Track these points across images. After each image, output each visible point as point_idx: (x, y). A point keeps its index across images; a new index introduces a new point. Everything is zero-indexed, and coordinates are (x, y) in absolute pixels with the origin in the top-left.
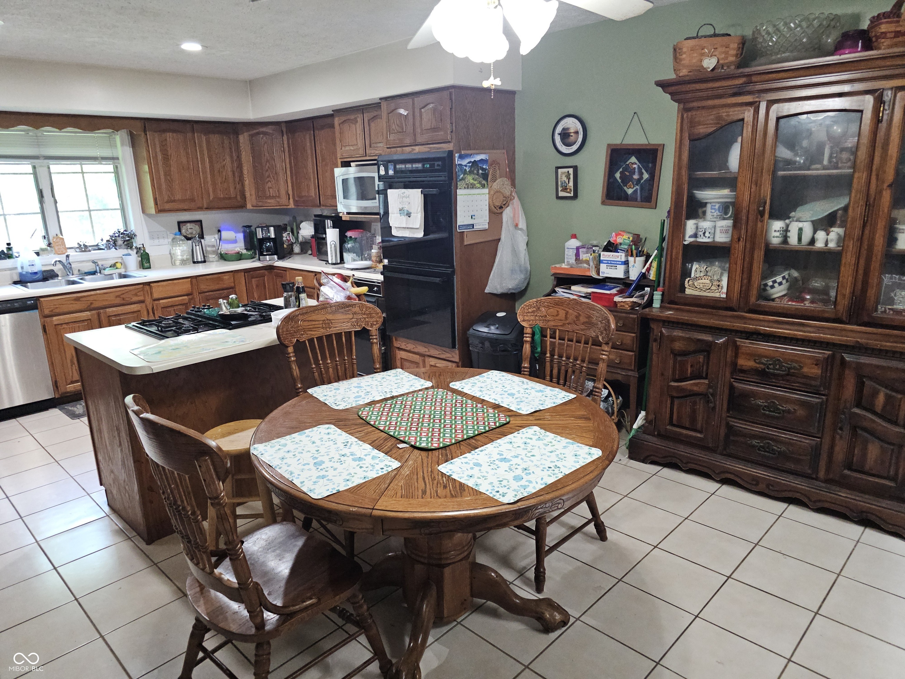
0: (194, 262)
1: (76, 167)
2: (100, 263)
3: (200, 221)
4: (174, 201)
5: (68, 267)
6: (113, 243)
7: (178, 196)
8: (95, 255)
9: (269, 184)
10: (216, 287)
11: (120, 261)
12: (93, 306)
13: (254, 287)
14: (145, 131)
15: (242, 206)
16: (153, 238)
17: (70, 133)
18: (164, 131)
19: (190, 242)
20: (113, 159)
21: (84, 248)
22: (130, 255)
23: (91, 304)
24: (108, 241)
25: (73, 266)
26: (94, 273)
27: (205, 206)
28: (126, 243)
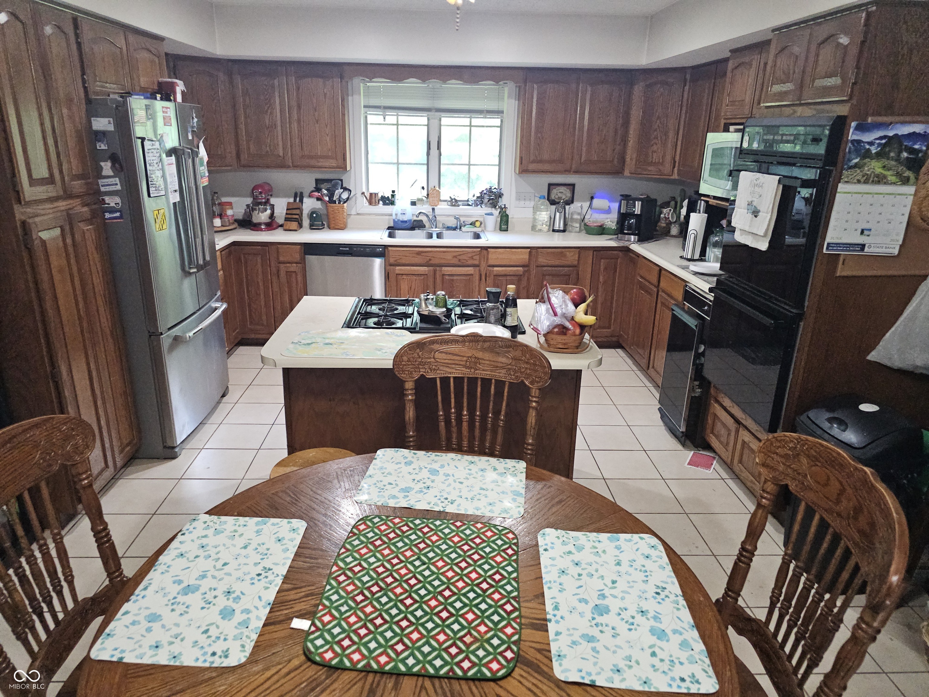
0: (554, 231)
1: (466, 121)
2: (462, 219)
3: (573, 185)
4: (540, 161)
5: (433, 220)
6: (480, 200)
7: (546, 157)
8: (462, 210)
9: (655, 148)
10: (557, 262)
11: (481, 219)
12: (431, 262)
13: (602, 268)
14: (525, 82)
15: (618, 172)
16: (520, 199)
17: (454, 85)
18: (545, 82)
19: (554, 207)
20: (498, 112)
21: (454, 202)
22: (491, 214)
23: (430, 260)
24: (478, 197)
25: (438, 218)
26: (455, 229)
27: (573, 170)
28: (491, 202)
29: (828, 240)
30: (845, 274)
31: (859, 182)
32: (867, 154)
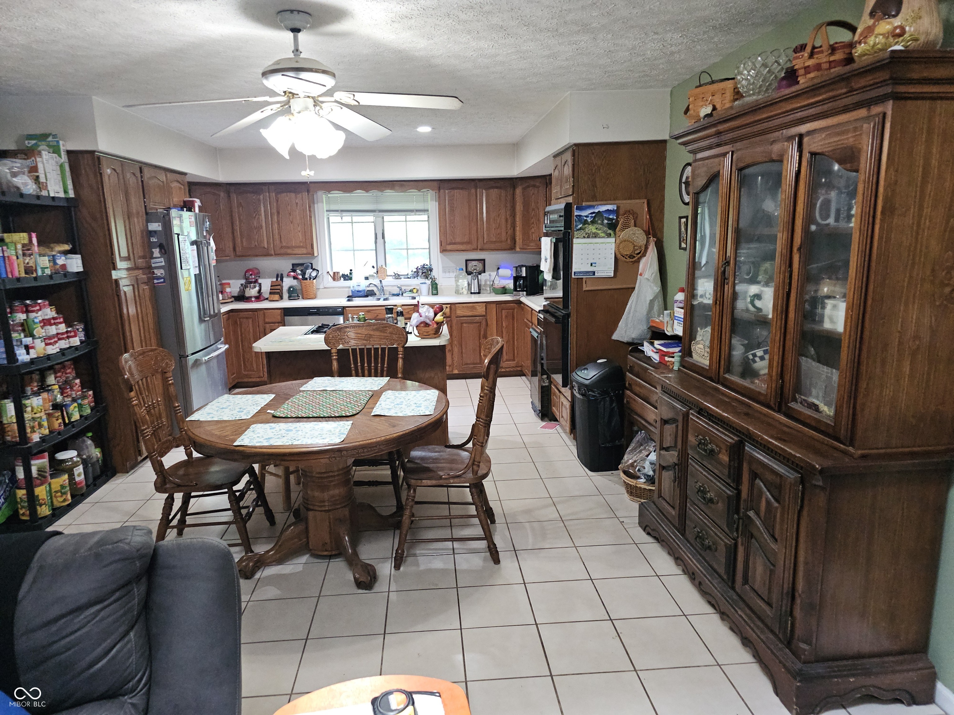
0: (471, 293)
1: (403, 218)
2: (403, 288)
3: (484, 260)
4: (454, 244)
5: (382, 290)
6: (416, 274)
7: (458, 240)
8: (403, 282)
9: (533, 230)
10: (470, 314)
11: (418, 288)
12: (378, 317)
13: (504, 317)
14: (439, 190)
15: (512, 248)
16: (445, 272)
17: (389, 193)
18: (453, 189)
19: (470, 276)
20: (425, 211)
21: (397, 276)
22: (425, 283)
23: (377, 315)
24: (415, 272)
25: (385, 288)
26: (398, 295)
27: (479, 247)
28: (424, 274)
29: (574, 270)
30: (587, 289)
31: (584, 237)
32: (585, 222)
